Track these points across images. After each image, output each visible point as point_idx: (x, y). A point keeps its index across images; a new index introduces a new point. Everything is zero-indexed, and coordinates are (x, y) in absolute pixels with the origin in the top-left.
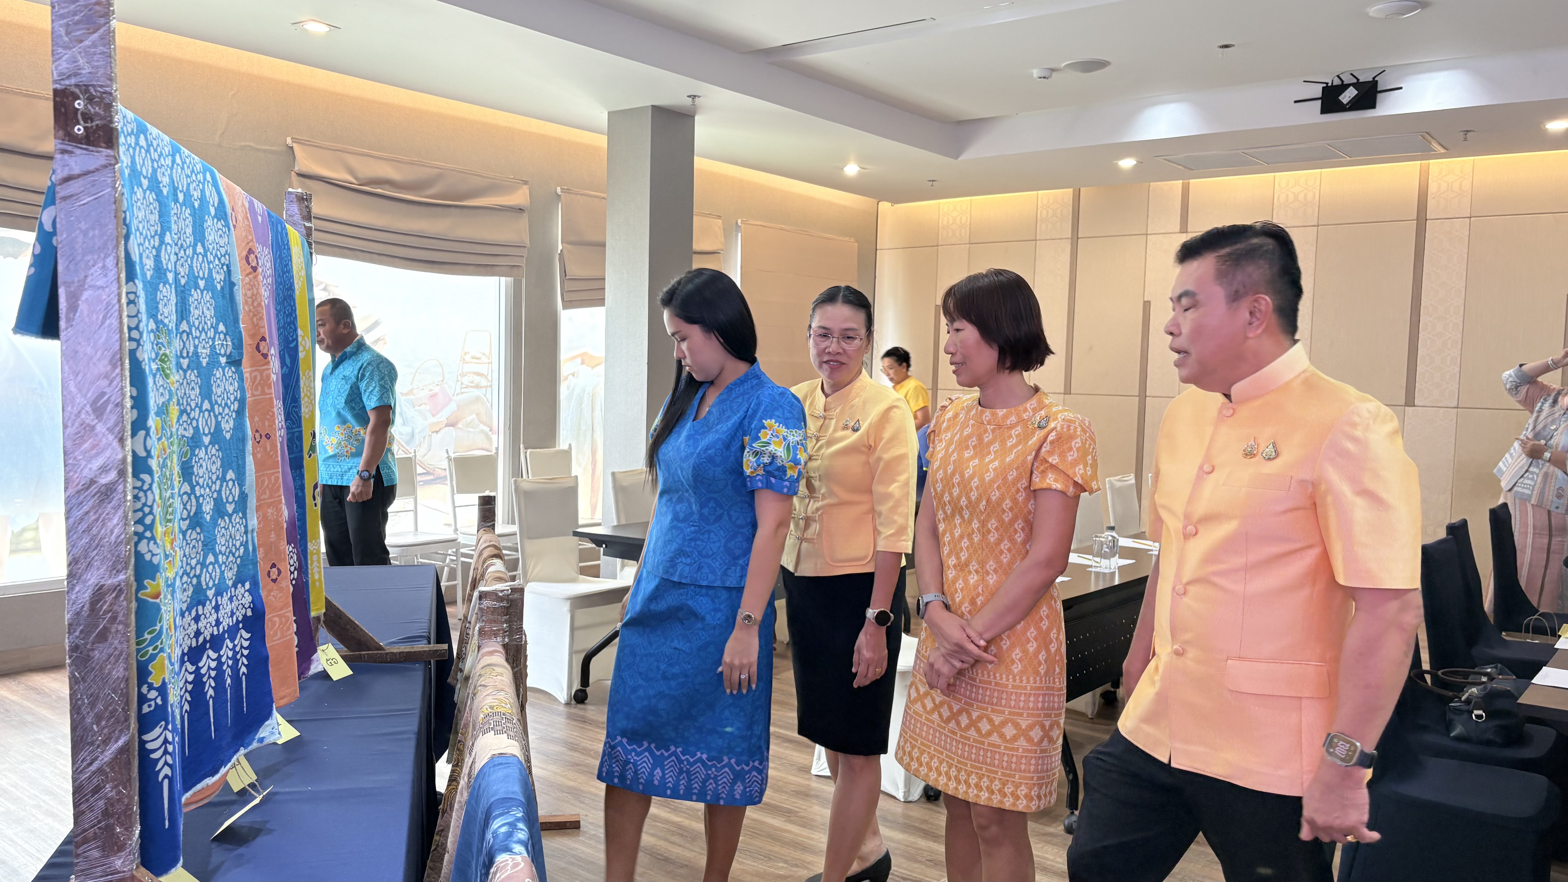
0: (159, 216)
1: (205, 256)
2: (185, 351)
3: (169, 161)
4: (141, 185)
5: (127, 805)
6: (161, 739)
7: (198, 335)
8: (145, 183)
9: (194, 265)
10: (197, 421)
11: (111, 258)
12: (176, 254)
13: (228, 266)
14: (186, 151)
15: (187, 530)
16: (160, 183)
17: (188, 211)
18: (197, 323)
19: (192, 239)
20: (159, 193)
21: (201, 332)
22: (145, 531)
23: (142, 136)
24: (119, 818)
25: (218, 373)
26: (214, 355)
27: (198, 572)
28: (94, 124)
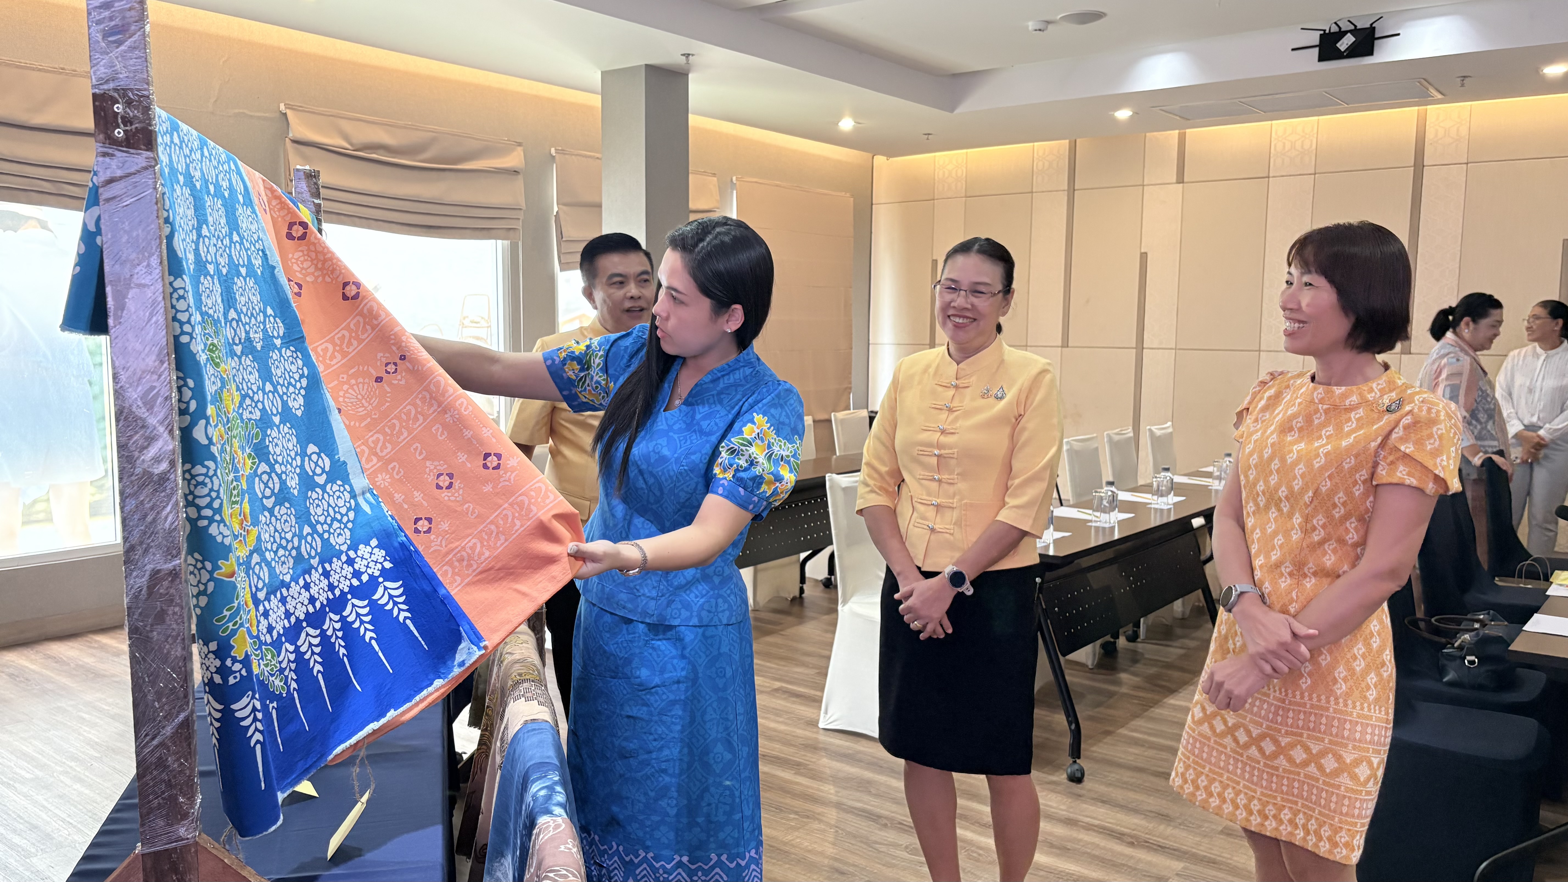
0: (195, 211)
1: (241, 243)
2: (237, 338)
3: (198, 156)
4: (179, 182)
5: (189, 776)
6: (250, 707)
7: (248, 321)
8: (181, 178)
9: (233, 254)
10: (263, 403)
11: (155, 257)
12: (215, 245)
13: (263, 251)
14: (212, 143)
15: (274, 507)
16: (193, 177)
17: (220, 202)
18: (244, 309)
19: (227, 228)
20: (193, 187)
21: (250, 319)
22: (214, 515)
23: (175, 133)
24: (181, 789)
25: (275, 355)
26: (267, 338)
27: (296, 544)
28: (133, 127)
